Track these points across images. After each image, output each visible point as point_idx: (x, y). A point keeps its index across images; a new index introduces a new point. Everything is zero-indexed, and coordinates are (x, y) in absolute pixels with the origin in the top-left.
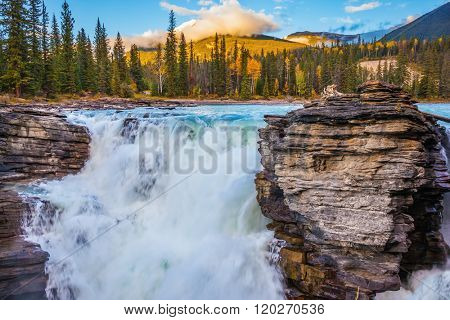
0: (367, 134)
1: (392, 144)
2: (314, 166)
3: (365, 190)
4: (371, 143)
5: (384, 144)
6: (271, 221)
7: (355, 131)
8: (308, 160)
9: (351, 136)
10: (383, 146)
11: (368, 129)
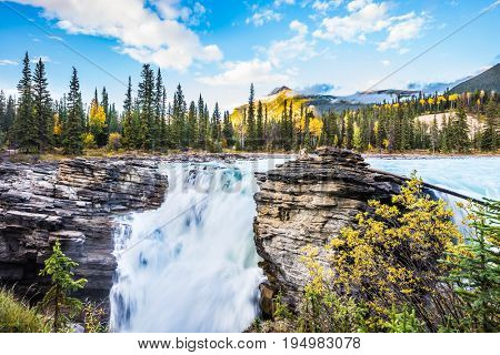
0: (313, 193)
1: (332, 202)
2: (280, 216)
3: (315, 241)
4: (316, 201)
5: (325, 201)
6: (263, 260)
7: (304, 188)
8: (275, 211)
9: (301, 193)
10: (324, 203)
11: (312, 187)
